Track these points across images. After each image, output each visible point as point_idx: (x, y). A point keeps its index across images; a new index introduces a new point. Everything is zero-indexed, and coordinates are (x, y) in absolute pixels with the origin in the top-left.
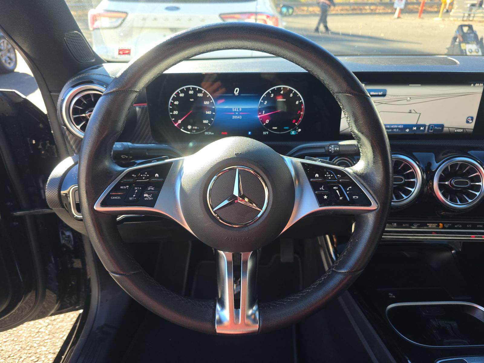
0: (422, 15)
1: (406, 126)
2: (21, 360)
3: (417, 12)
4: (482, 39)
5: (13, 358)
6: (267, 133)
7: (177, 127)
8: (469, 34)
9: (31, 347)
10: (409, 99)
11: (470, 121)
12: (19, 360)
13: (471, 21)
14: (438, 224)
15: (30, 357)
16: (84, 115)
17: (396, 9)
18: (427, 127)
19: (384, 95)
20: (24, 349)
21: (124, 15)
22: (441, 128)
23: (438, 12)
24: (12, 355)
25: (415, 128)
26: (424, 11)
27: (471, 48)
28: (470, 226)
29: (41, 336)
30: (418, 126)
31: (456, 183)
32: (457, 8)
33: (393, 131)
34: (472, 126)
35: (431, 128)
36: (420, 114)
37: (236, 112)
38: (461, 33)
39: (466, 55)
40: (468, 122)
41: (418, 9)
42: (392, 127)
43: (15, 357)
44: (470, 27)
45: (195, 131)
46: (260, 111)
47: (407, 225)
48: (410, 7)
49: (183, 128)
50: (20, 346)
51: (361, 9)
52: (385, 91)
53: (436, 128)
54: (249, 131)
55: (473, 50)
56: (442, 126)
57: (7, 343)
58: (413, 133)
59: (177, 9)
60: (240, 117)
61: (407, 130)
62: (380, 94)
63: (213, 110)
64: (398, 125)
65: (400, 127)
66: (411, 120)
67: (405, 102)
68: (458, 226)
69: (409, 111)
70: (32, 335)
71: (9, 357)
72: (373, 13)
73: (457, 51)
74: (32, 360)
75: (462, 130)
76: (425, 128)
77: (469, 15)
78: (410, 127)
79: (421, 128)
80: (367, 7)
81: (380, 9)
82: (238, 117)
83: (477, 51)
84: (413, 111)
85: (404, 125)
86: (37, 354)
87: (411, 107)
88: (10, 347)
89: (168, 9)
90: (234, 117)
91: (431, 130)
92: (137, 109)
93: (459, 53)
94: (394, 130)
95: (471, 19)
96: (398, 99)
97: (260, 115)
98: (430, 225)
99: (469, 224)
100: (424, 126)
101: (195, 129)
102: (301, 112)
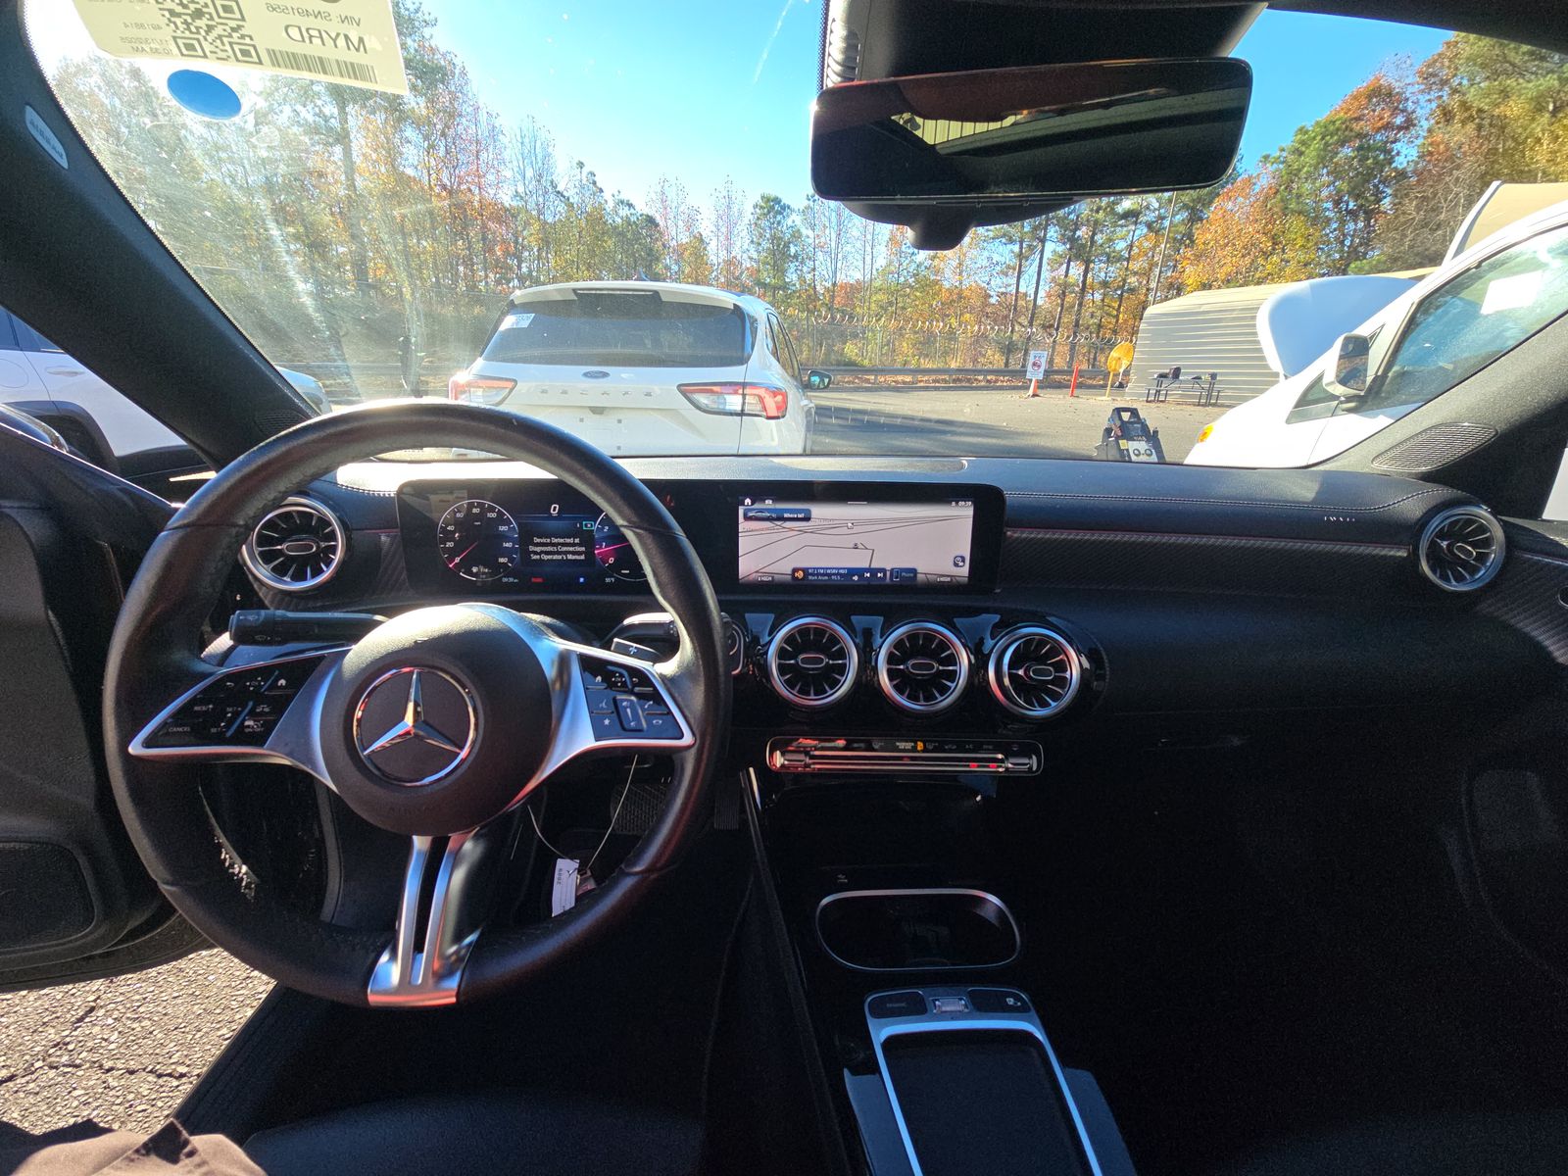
0: (1077, 392)
1: (852, 572)
2: (199, 1035)
3: (1068, 387)
4: (1156, 432)
5: (183, 1030)
7: (454, 568)
8: (1132, 423)
9: (223, 1009)
10: (850, 525)
11: (961, 564)
12: (194, 1035)
13: (1162, 401)
14: (916, 743)
15: (218, 1029)
16: (279, 547)
17: (1031, 380)
18: (888, 573)
19: (807, 519)
20: (211, 1013)
21: (510, 385)
22: (912, 575)
23: (1104, 387)
24: (182, 1026)
25: (868, 575)
26: (1080, 386)
27: (1137, 448)
28: (971, 746)
29: (250, 985)
30: (874, 571)
31: (914, 666)
32: (1136, 381)
33: (830, 580)
34: (964, 571)
35: (895, 574)
36: (873, 551)
38: (1118, 423)
39: (1130, 461)
40: (956, 565)
41: (1069, 380)
42: (829, 571)
43: (187, 1030)
44: (1134, 412)
45: (484, 576)
46: (597, 542)
47: (862, 745)
48: (1056, 377)
49: (463, 570)
50: (204, 1007)
51: (969, 380)
52: (809, 511)
53: (903, 574)
54: (581, 577)
55: (1142, 452)
56: (914, 571)
57: (179, 1001)
58: (866, 583)
59: (605, 375)
61: (856, 578)
62: (800, 516)
64: (839, 569)
65: (841, 571)
66: (859, 561)
67: (845, 530)
68: (950, 746)
69: (852, 546)
70: (233, 984)
71: (176, 1028)
72: (990, 387)
73: (1113, 454)
74: (220, 1036)
75: (949, 579)
76: (885, 575)
77: (1158, 392)
78: (860, 572)
79: (879, 575)
80: (981, 378)
81: (1004, 381)
83: (1148, 452)
84: (860, 546)
85: (848, 569)
86: (233, 1024)
87: (858, 540)
88: (182, 1008)
89: (586, 375)
91: (897, 578)
92: (383, 538)
93: (1118, 457)
94: (833, 577)
95: (1162, 398)
96: (833, 525)
97: (597, 549)
98: (902, 745)
99: (969, 743)
100: (883, 570)
101: (484, 573)
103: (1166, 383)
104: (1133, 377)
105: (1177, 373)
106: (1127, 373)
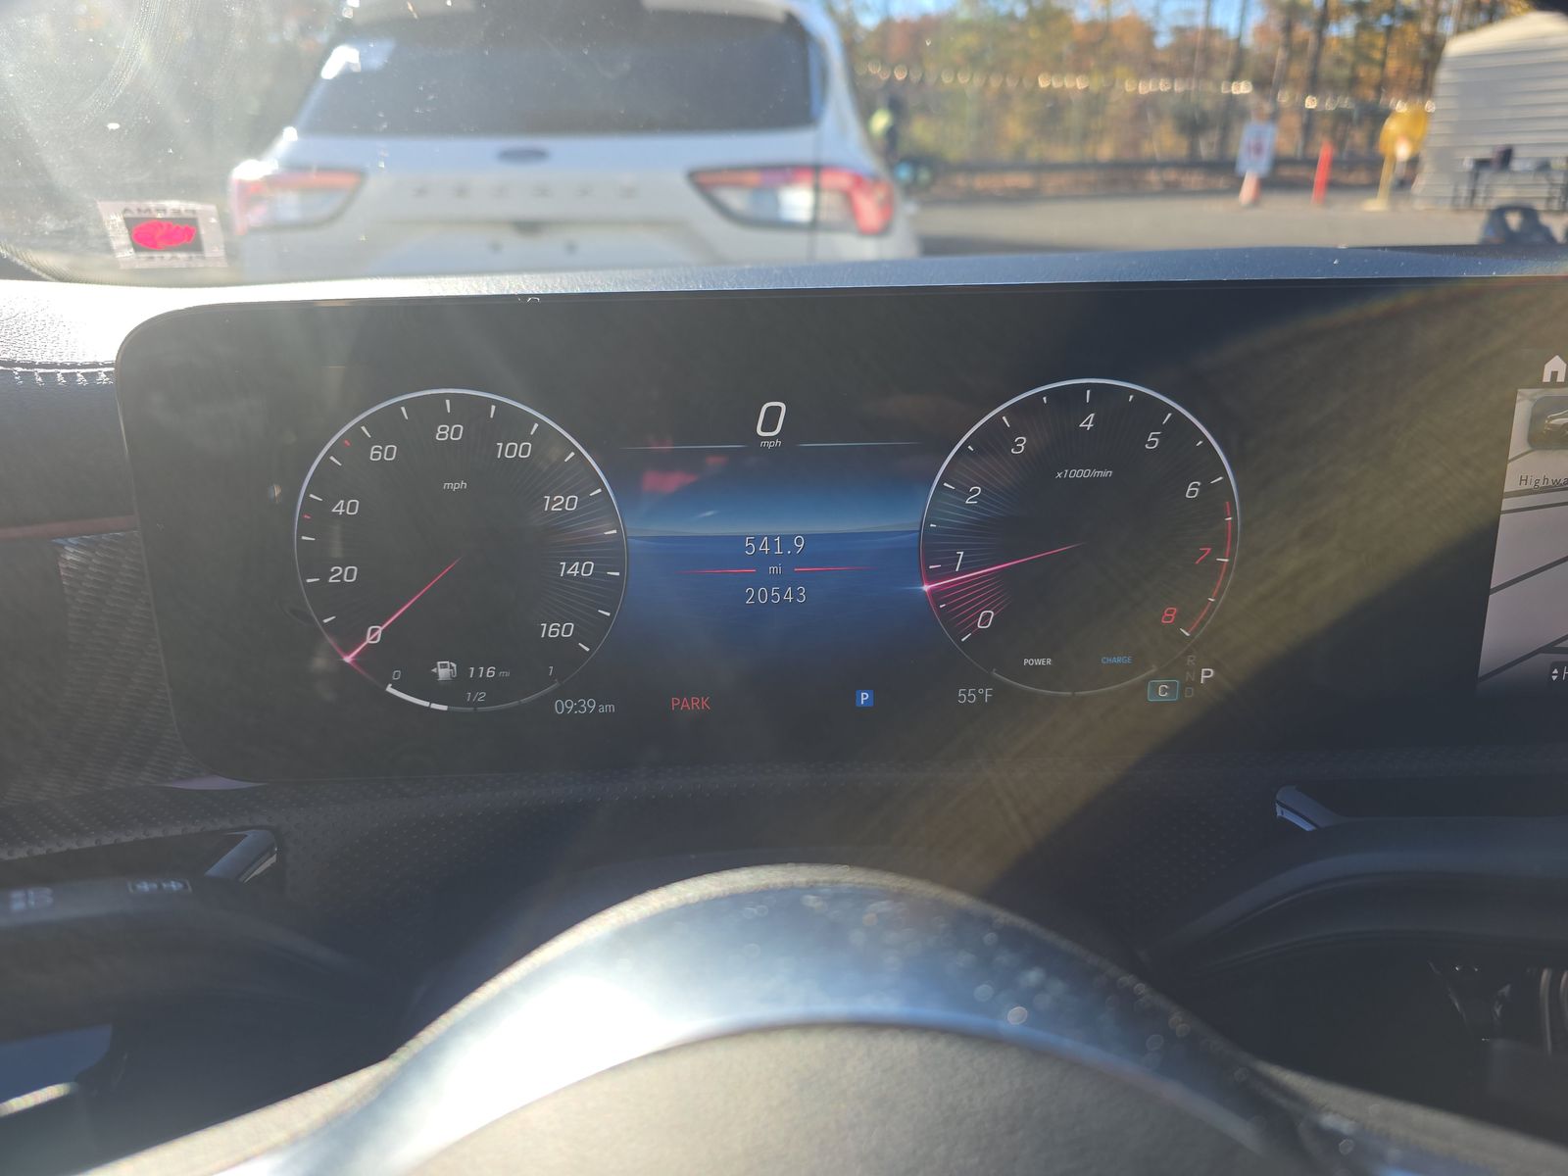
3: (1312, 188)
6: (987, 693)
7: (355, 667)
8: (1526, 234)
17: (1241, 180)
32: (1435, 176)
37: (772, 559)
41: (1312, 178)
44: (1528, 213)
45: (482, 696)
46: (933, 549)
48: (1286, 172)
49: (397, 674)
51: (1131, 182)
54: (864, 689)
59: (539, 155)
60: (796, 594)
63: (610, 554)
72: (1172, 190)
77: (1473, 194)
80: (1153, 177)
81: (1194, 179)
82: (782, 592)
90: (758, 595)
92: (71, 555)
97: (932, 577)
101: (481, 683)
102: (1219, 550)
103: (1486, 176)
104: (1427, 169)
105: (1506, 156)
106: (1414, 162)
